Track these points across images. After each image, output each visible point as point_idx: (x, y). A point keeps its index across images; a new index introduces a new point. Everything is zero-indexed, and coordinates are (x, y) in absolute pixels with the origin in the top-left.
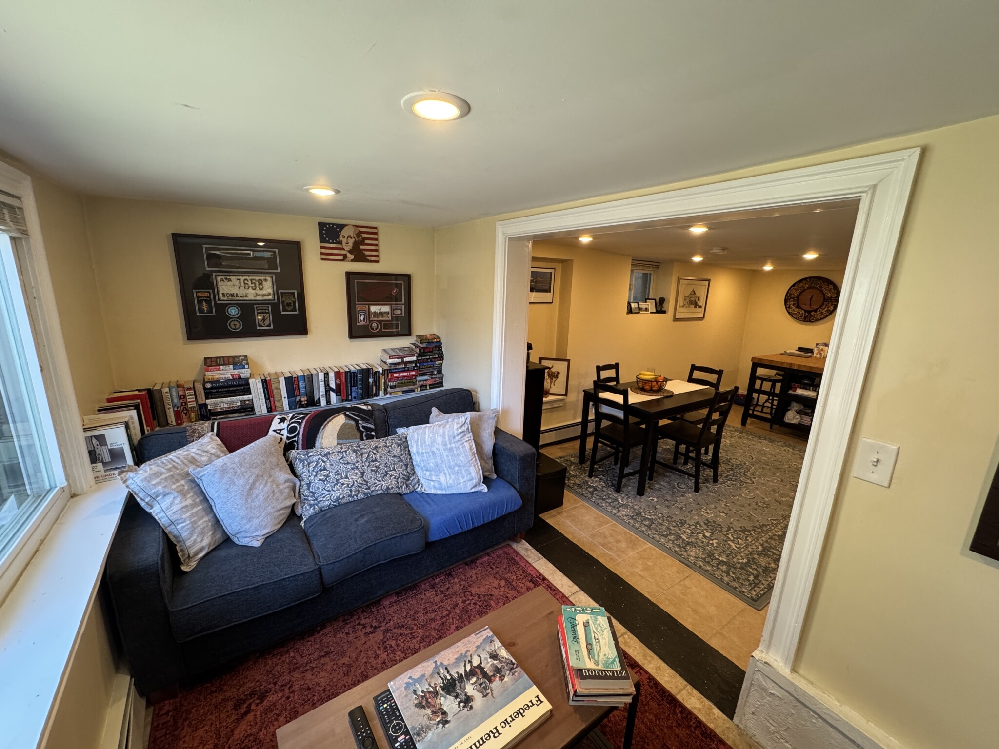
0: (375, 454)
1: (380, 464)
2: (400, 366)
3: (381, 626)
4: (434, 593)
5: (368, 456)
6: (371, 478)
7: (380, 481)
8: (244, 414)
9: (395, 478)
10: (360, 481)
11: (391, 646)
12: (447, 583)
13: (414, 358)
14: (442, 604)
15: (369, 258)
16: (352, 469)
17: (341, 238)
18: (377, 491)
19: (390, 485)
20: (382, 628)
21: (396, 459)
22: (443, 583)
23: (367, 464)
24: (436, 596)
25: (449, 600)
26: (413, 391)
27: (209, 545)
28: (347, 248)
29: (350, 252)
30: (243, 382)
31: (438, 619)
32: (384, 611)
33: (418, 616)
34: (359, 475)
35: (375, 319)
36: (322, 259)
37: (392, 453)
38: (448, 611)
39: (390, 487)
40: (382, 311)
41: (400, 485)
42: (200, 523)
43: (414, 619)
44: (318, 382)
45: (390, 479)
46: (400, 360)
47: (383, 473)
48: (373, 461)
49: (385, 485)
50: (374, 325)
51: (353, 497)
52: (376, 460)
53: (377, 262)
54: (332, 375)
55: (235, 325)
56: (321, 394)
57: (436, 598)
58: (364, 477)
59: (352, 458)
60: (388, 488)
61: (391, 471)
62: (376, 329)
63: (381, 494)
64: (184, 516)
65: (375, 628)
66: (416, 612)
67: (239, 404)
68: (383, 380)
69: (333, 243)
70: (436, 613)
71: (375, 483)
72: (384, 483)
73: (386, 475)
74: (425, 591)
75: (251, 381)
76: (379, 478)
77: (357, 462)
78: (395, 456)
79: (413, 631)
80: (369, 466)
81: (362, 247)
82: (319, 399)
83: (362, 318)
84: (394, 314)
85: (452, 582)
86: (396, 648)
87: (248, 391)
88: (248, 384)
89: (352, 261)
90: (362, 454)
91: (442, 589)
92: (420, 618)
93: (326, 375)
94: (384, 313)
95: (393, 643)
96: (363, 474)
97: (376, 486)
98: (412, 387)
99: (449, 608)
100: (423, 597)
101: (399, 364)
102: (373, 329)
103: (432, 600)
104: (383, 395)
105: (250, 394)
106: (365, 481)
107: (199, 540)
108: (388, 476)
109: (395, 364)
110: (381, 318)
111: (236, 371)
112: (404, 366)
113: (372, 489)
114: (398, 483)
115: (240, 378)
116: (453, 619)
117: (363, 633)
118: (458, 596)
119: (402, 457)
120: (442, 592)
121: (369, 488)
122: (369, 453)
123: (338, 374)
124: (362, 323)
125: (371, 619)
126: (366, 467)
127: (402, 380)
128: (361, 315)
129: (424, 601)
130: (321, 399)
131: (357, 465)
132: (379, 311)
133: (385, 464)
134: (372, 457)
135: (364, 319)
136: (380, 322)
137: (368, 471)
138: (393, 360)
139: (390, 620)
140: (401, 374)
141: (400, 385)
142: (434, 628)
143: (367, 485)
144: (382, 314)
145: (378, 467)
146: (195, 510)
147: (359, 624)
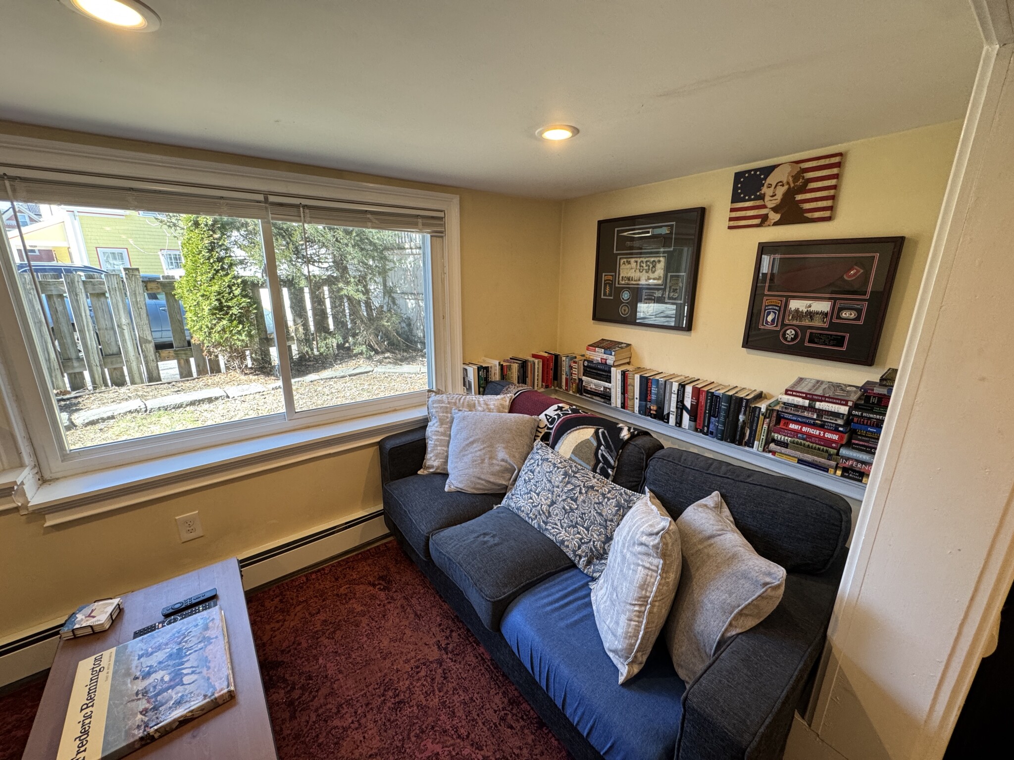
0: (580, 493)
1: (576, 509)
2: (806, 414)
3: (447, 654)
4: (500, 707)
5: (573, 489)
6: (557, 515)
7: (562, 527)
8: (603, 400)
9: (581, 539)
10: (545, 507)
11: (418, 673)
12: (522, 723)
13: (844, 410)
14: (480, 723)
15: (809, 215)
16: (549, 490)
17: (764, 190)
18: (551, 533)
19: (568, 541)
20: (445, 656)
21: (599, 519)
22: (522, 718)
23: (564, 497)
24: (495, 711)
25: (488, 733)
26: (825, 469)
27: (438, 468)
28: (771, 204)
29: (775, 210)
30: (606, 369)
31: (454, 722)
32: (469, 650)
33: (461, 693)
34: (549, 502)
35: (795, 322)
36: (730, 228)
37: (601, 508)
38: (468, 736)
39: (566, 543)
40: (812, 309)
41: (579, 552)
42: (439, 448)
43: (455, 689)
44: (671, 393)
45: (574, 535)
46: (806, 403)
47: (571, 521)
48: (572, 499)
49: (563, 535)
50: (790, 333)
51: (529, 518)
52: (575, 500)
53: (829, 219)
54: (689, 389)
55: (625, 310)
56: (671, 409)
57: (491, 711)
58: (551, 508)
59: (557, 479)
60: (563, 542)
61: (583, 527)
62: (793, 340)
63: (552, 541)
64: (434, 437)
65: (446, 649)
66: (466, 690)
67: (602, 389)
68: (765, 426)
69: (750, 200)
70: (464, 717)
71: (556, 524)
72: (563, 532)
73: (574, 527)
74: (504, 693)
75: (613, 369)
76: (565, 523)
77: (558, 487)
78: (600, 514)
79: (437, 692)
80: (564, 500)
81: (799, 197)
82: (668, 414)
83: (770, 318)
84: (839, 317)
85: (526, 731)
86: (416, 678)
87: (608, 379)
88: (610, 372)
89: (776, 224)
90: (568, 483)
91: (510, 716)
92: (457, 696)
93: (682, 386)
94: (817, 313)
95: (423, 673)
96: (553, 503)
97: (553, 528)
98: (823, 460)
99: (473, 735)
100: (493, 692)
101: (804, 408)
102: (786, 339)
103: (488, 706)
104: (761, 449)
105: (610, 383)
106: (549, 512)
107: (433, 459)
108: (575, 529)
109: (796, 406)
110: (806, 322)
111: (605, 356)
112: (815, 417)
113: (547, 527)
114: (579, 548)
115: (606, 363)
116: (452, 745)
117: (440, 639)
118: (496, 747)
119: (609, 523)
120: (503, 719)
121: (546, 523)
122: (576, 487)
123: (697, 392)
124: (769, 327)
125: (457, 640)
126: (560, 499)
127: (804, 439)
128: (769, 314)
129: (486, 695)
130: (671, 416)
131: (555, 489)
132: (805, 310)
133: (582, 514)
134: (575, 494)
135: (773, 320)
136: (804, 329)
137: (560, 505)
138: (791, 398)
139: (455, 661)
140: (804, 429)
141: (797, 446)
142: (439, 720)
143: (547, 518)
144: (811, 315)
145: (572, 510)
146: (442, 438)
147: (452, 631)
